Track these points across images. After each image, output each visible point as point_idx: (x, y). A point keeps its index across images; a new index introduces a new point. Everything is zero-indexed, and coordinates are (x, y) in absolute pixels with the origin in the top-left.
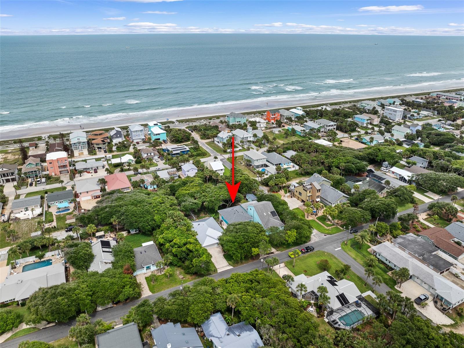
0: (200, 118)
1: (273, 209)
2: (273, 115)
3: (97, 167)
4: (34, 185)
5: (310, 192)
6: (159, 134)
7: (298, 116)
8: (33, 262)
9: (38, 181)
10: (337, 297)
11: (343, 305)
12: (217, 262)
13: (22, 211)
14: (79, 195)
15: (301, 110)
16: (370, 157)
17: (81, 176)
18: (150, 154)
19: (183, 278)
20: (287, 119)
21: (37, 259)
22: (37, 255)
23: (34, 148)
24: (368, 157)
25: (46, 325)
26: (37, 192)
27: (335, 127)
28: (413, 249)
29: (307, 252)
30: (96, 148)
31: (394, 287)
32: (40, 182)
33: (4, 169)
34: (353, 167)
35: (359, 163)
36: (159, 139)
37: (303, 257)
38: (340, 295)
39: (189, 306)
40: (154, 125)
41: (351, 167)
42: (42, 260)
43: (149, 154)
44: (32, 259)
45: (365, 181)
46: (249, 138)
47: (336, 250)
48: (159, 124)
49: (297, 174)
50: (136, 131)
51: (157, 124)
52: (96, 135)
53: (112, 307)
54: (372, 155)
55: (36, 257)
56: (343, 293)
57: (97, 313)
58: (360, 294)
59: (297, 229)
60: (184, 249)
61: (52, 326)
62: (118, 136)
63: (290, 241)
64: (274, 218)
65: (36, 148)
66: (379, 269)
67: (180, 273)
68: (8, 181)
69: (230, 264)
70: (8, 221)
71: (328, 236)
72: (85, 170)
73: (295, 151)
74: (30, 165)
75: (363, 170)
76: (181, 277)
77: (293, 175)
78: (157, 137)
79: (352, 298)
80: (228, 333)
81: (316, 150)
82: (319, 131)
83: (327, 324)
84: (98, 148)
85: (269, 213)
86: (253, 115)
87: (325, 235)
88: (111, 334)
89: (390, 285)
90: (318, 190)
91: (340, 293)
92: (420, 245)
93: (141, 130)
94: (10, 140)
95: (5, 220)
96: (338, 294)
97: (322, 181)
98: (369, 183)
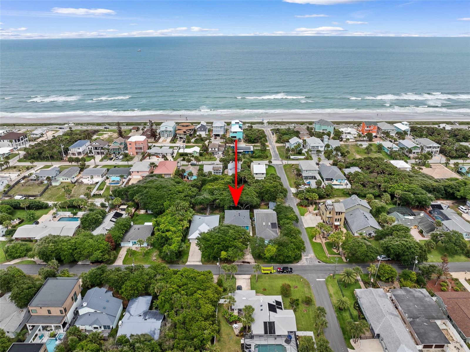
0: (292, 122)
1: (275, 221)
2: (368, 127)
3: (166, 154)
4: (113, 160)
5: (330, 213)
6: (236, 132)
7: (400, 131)
8: (68, 217)
9: (117, 157)
10: (265, 323)
11: (266, 333)
12: (192, 255)
13: (88, 178)
14: (131, 173)
15: (406, 125)
16: (449, 190)
17: (150, 159)
18: (215, 149)
19: (155, 260)
20: (384, 133)
21: (72, 215)
22: (72, 212)
23: (135, 131)
24: (445, 190)
25: (41, 262)
26: (111, 165)
27: (438, 150)
28: (408, 308)
29: (283, 272)
30: (179, 138)
31: (350, 339)
32: (117, 158)
33: (97, 144)
34: (410, 197)
35: (422, 194)
36: (235, 137)
37: (276, 276)
38: (270, 323)
39: (126, 280)
40: (236, 123)
41: (407, 196)
42: (75, 216)
43: (213, 149)
44: (68, 214)
45: (418, 217)
46: (320, 147)
47: (317, 280)
48: (240, 123)
49: (343, 193)
50: (217, 127)
51: (239, 123)
52: (183, 126)
53: (88, 265)
54: (452, 188)
55: (71, 213)
56: (274, 322)
57: (76, 266)
58: (295, 329)
59: (279, 246)
60: (164, 235)
61: (44, 264)
62: (202, 129)
63: (268, 255)
64: (272, 231)
65: (137, 131)
66: (348, 315)
67: (156, 256)
68: (98, 153)
69: (201, 261)
70: (75, 183)
71: (322, 263)
72: (156, 155)
73: (360, 168)
74: (116, 143)
75: (424, 203)
76: (154, 258)
77: (340, 193)
78: (234, 135)
79: (281, 330)
80: (142, 314)
81: (383, 171)
82: (410, 151)
83: (240, 345)
84: (180, 138)
85: (269, 224)
86: (352, 125)
87: (319, 262)
88: (58, 280)
89: (346, 336)
90: (337, 213)
91: (271, 321)
92: (422, 306)
93: (221, 127)
94: (124, 123)
95: (73, 182)
96: (267, 320)
97: (357, 205)
98: (421, 220)
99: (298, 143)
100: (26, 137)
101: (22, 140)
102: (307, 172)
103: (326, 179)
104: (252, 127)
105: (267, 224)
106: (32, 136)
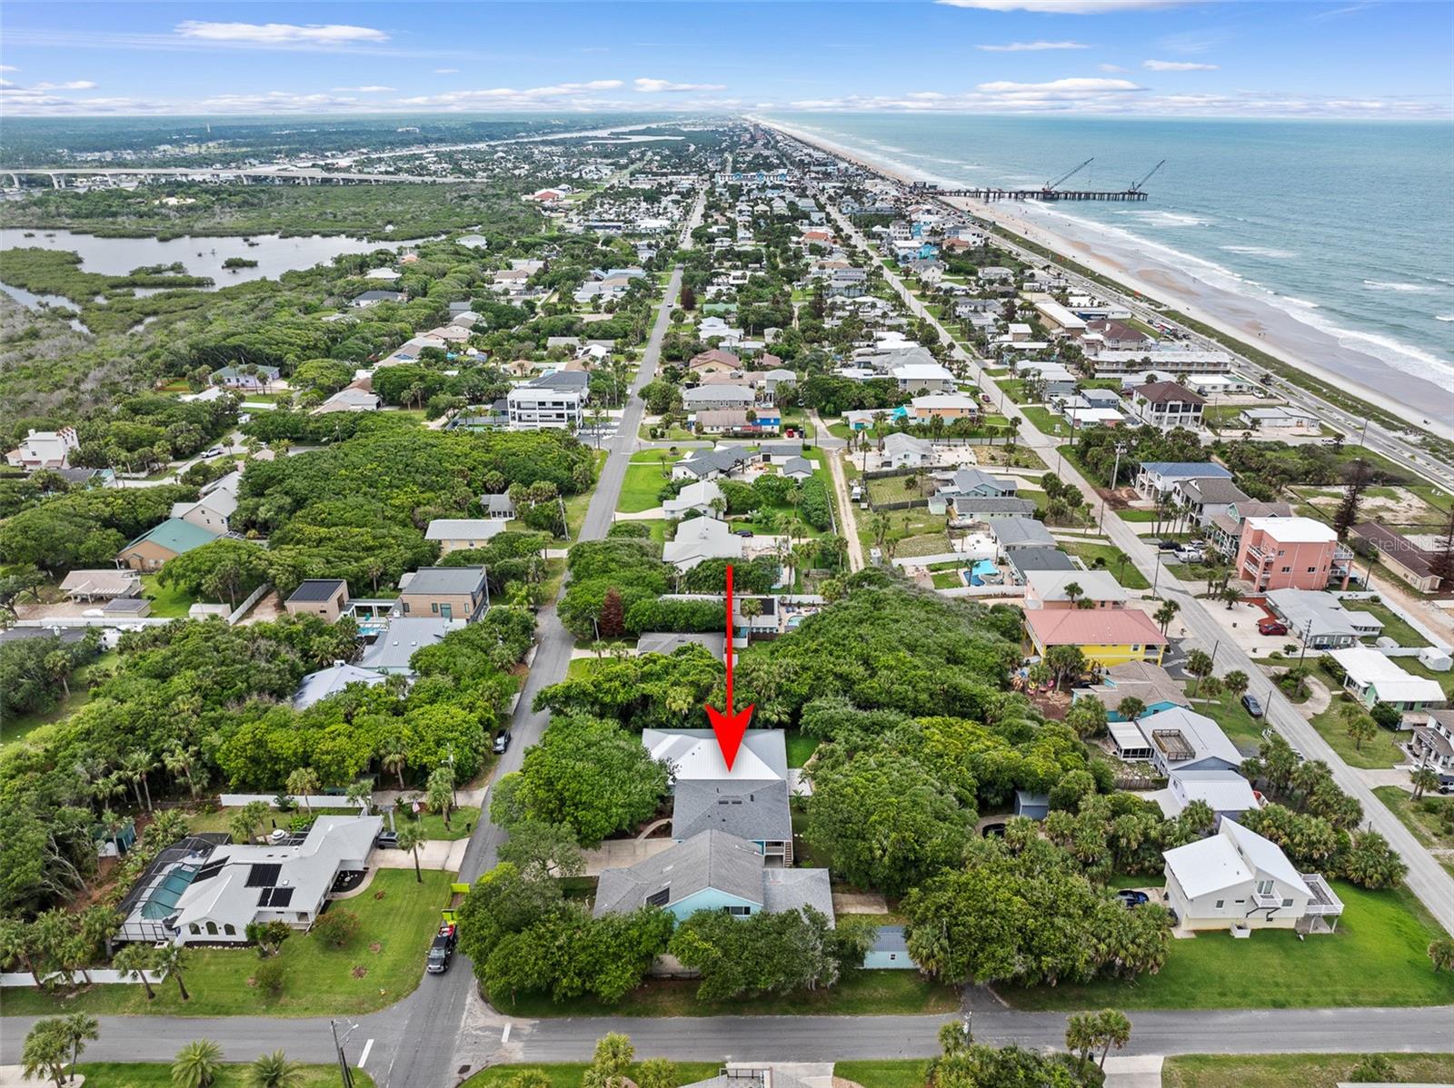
106: (1242, 417)
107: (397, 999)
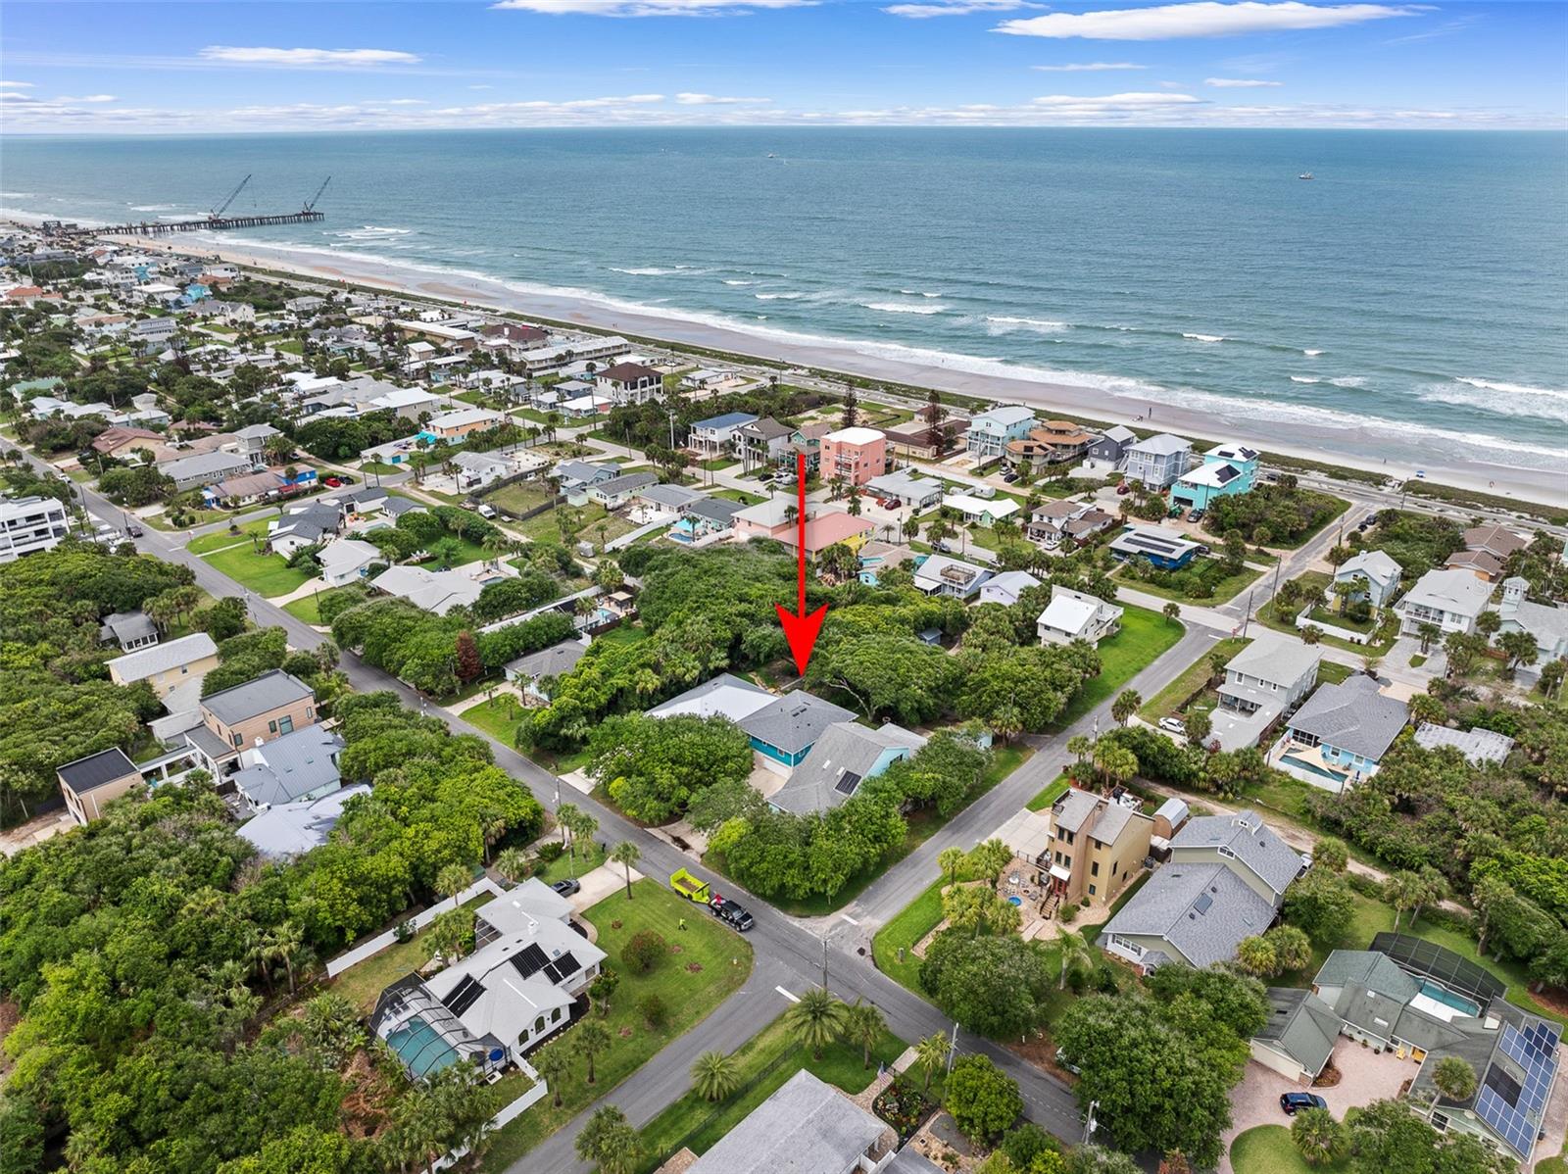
1: (864, 771)
3: (909, 498)
6: (1194, 485)
9: (780, 477)
10: (468, 978)
11: (446, 1002)
18: (1050, 519)
32: (779, 480)
33: (755, 428)
36: (1189, 502)
38: (476, 985)
40: (1221, 453)
47: (778, 989)
50: (1143, 453)
51: (1231, 455)
52: (1049, 430)
56: (484, 990)
62: (1107, 453)
64: (825, 794)
70: (612, 510)
71: (866, 961)
72: (882, 495)
73: (1514, 748)
74: (798, 437)
85: (840, 772)
87: (861, 951)
91: (482, 983)
95: (609, 507)
96: (477, 977)
97: (1222, 850)
98: (1465, 1042)
99: (1361, 576)
100: (658, 382)
101: (644, 385)
102: (1240, 680)
103: (1296, 732)
104: (1293, 481)
105: (833, 769)
106: (684, 382)
107: (749, 959)
